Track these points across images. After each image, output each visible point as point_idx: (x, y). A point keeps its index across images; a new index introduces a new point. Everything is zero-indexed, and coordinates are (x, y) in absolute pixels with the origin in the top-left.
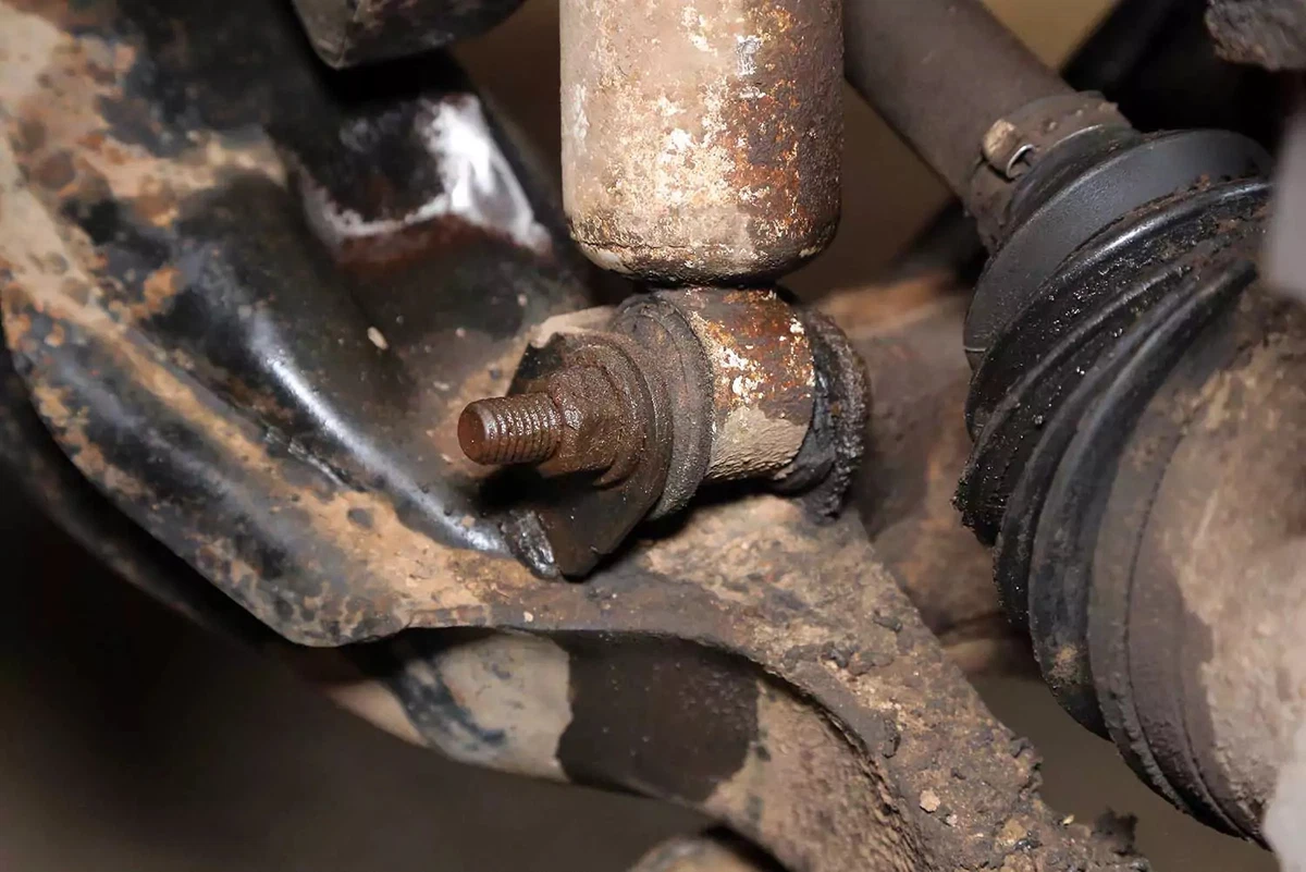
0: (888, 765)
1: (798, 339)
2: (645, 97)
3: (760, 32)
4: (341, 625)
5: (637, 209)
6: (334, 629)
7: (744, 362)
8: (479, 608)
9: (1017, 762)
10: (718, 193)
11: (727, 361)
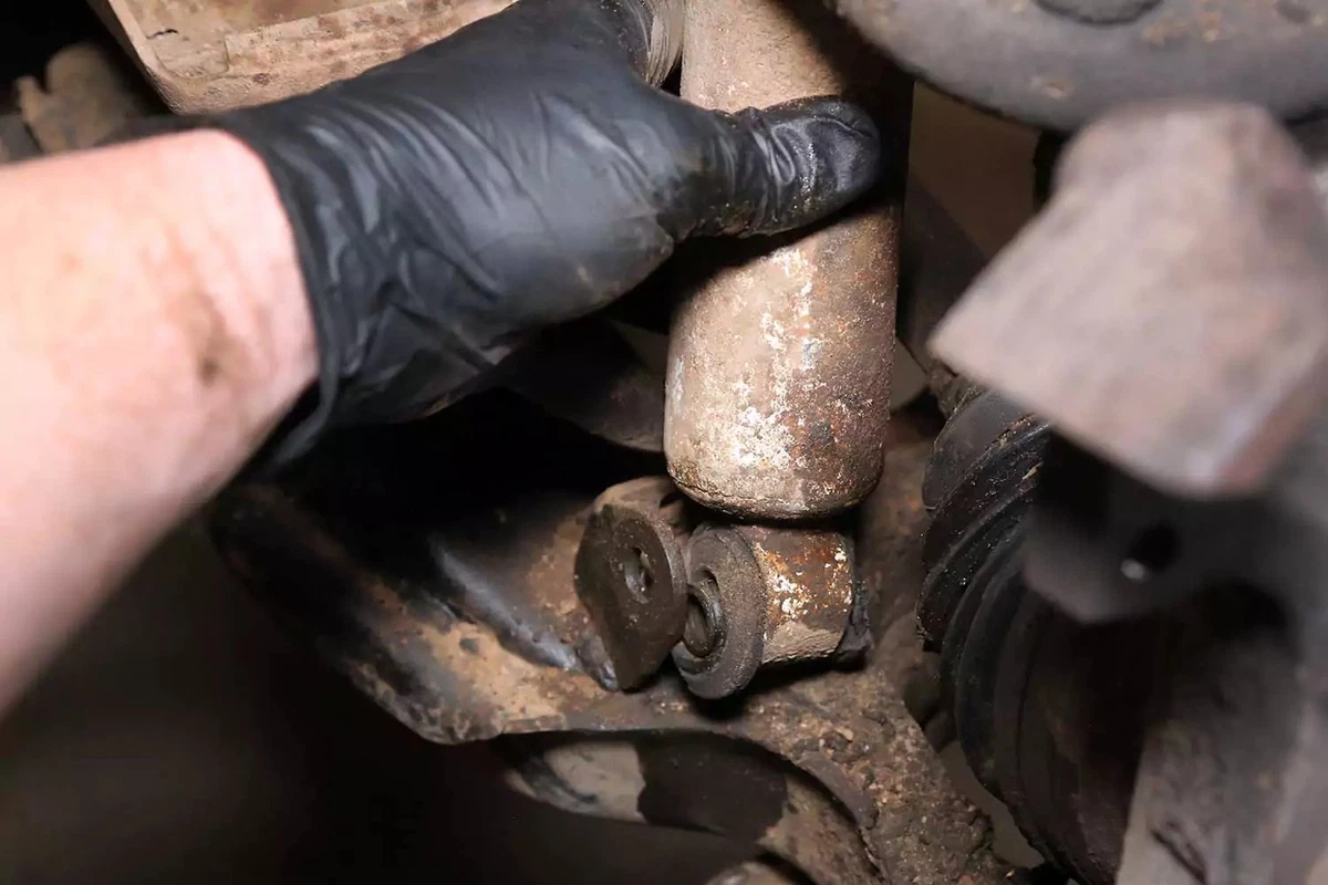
0: (870, 835)
1: (840, 566)
2: (727, 379)
3: (822, 335)
4: (456, 730)
5: (715, 465)
6: (451, 731)
7: (794, 586)
8: (557, 718)
9: (972, 828)
10: (780, 459)
11: (779, 586)
